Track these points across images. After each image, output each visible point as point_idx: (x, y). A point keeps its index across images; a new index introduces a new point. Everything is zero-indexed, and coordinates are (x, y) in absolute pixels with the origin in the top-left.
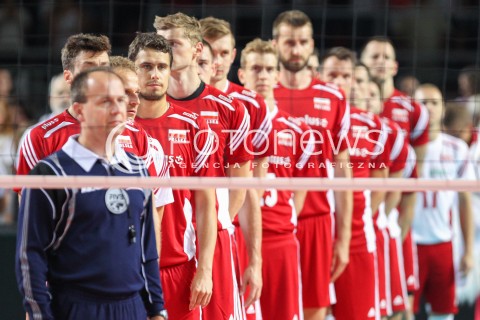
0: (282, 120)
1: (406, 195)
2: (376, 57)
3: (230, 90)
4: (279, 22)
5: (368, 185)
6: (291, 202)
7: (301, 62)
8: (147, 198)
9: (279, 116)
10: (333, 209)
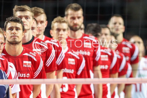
0: (70, 53)
1: (127, 85)
2: (115, 23)
3: (46, 40)
4: (68, 9)
5: (108, 81)
6: (75, 90)
7: (78, 27)
8: (7, 89)
9: (68, 51)
10: (93, 92)
